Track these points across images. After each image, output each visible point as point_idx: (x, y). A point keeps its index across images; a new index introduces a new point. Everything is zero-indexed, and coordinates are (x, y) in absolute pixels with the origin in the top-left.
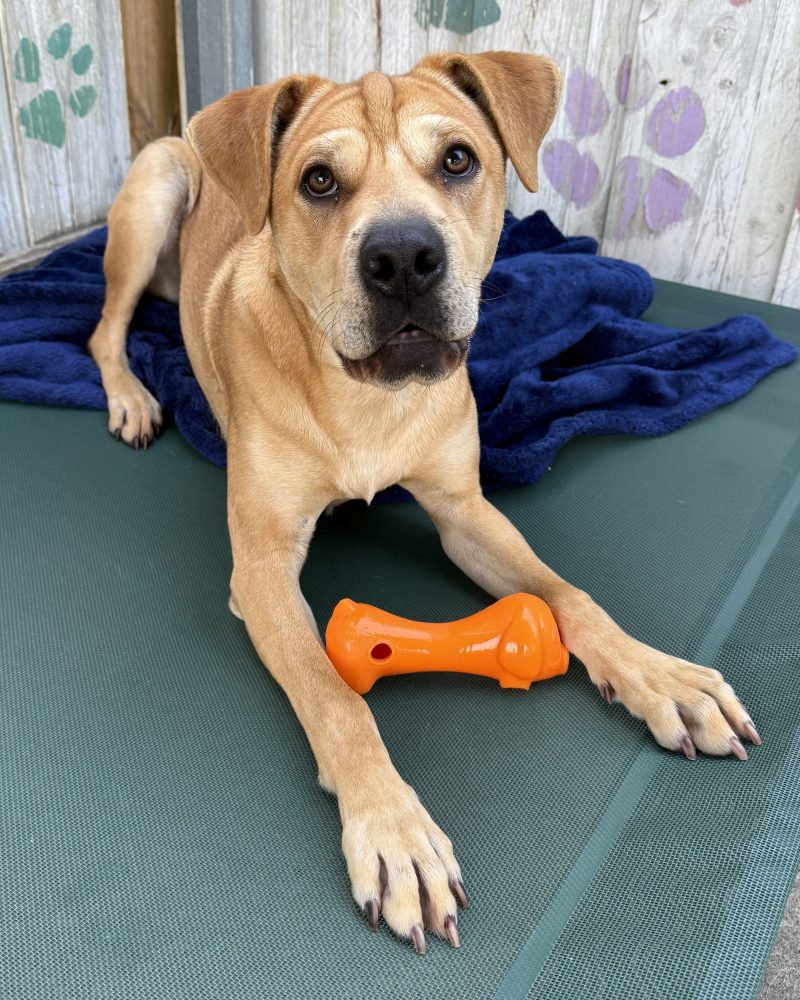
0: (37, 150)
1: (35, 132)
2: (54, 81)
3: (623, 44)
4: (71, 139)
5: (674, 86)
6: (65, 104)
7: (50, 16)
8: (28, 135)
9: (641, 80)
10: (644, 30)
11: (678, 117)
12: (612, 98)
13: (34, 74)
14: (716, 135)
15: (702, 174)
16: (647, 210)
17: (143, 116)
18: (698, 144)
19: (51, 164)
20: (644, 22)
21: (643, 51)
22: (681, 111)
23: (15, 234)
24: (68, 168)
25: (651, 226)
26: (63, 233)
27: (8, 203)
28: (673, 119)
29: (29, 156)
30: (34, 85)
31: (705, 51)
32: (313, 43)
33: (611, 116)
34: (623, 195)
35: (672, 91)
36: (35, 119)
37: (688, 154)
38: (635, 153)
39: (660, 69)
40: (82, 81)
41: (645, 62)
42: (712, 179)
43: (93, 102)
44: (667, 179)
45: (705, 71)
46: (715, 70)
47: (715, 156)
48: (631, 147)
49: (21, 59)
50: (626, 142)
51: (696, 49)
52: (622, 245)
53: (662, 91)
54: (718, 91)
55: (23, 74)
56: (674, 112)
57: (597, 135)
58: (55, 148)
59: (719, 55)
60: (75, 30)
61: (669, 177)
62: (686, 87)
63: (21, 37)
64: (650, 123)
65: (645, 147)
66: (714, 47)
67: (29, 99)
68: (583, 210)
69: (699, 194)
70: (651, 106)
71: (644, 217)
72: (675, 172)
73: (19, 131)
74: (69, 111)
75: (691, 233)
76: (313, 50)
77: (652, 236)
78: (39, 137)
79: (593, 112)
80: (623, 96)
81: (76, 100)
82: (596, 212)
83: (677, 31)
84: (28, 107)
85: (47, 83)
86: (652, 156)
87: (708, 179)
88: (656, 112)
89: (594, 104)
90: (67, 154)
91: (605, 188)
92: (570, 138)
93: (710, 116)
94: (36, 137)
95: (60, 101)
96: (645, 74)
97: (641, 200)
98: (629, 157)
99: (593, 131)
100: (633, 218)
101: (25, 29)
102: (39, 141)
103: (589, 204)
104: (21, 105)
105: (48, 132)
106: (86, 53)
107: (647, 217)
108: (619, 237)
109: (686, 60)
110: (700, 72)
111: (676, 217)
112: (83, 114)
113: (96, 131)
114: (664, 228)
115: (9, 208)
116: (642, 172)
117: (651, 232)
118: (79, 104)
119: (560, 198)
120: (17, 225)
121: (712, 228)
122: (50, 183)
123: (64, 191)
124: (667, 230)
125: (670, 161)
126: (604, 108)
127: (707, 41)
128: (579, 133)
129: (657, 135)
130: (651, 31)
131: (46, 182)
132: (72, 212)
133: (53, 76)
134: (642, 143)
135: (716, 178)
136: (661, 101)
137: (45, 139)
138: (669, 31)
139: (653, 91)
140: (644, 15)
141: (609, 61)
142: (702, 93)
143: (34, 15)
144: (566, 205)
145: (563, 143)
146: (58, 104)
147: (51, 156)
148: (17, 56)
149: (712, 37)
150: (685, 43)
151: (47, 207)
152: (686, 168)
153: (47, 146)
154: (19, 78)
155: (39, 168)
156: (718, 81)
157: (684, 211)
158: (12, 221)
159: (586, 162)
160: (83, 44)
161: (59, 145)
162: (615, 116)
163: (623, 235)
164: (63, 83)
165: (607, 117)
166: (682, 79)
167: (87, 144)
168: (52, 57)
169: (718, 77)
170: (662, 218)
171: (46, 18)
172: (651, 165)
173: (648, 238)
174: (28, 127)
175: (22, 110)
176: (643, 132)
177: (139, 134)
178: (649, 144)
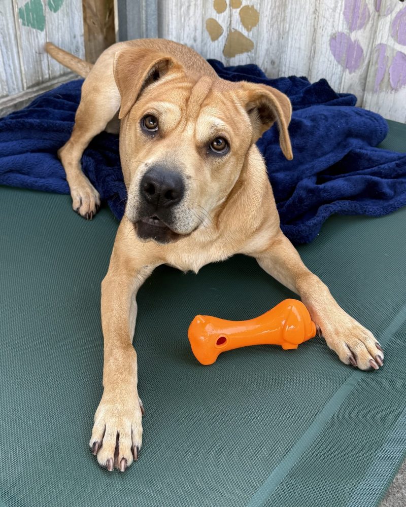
0: (29, 33)
1: (27, 22)
4: (48, 26)
6: (45, 5)
8: (24, 24)
12: (371, 8)
16: (391, 76)
17: (92, 10)
19: (36, 40)
23: (15, 83)
25: (392, 85)
26: (43, 82)
27: (11, 65)
29: (24, 37)
33: (371, 19)
34: (377, 66)
36: (28, 15)
38: (384, 42)
43: (62, 4)
44: (403, 58)
48: (382, 38)
50: (379, 35)
52: (376, 96)
53: (401, 6)
57: (362, 30)
58: (40, 31)
64: (393, 24)
65: (390, 38)
67: (24, 3)
68: (353, 74)
70: (394, 14)
71: (389, 80)
73: (18, 22)
74: (48, 9)
77: (393, 92)
78: (30, 25)
79: (360, 16)
80: (378, 7)
81: (51, 3)
82: (361, 76)
84: (24, 8)
86: (394, 44)
88: (397, 17)
89: (361, 11)
90: (46, 35)
91: (366, 61)
92: (346, 31)
94: (28, 26)
95: (43, 3)
97: (387, 69)
98: (380, 44)
99: (360, 28)
100: (382, 80)
102: (28, 28)
103: (357, 71)
104: (20, 7)
105: (35, 22)
107: (391, 80)
108: (374, 91)
112: (55, 11)
113: (63, 21)
114: (401, 87)
115: (12, 68)
116: (388, 53)
117: (392, 89)
118: (53, 5)
119: (340, 66)
120: (16, 78)
122: (36, 53)
123: (44, 57)
126: (367, 14)
128: (351, 29)
129: (397, 31)
131: (34, 51)
132: (49, 69)
134: (388, 37)
136: (400, 11)
137: (33, 26)
139: (395, 5)
144: (343, 71)
145: (342, 34)
146: (42, 5)
147: (37, 36)
151: (34, 67)
153: (34, 30)
155: (30, 43)
158: (13, 75)
159: (356, 45)
161: (42, 30)
162: (373, 19)
163: (376, 90)
165: (369, 20)
167: (58, 28)
170: (399, 81)
172: (393, 49)
173: (391, 93)
174: (23, 19)
175: (20, 10)
176: (389, 30)
177: (88, 21)
178: (392, 37)
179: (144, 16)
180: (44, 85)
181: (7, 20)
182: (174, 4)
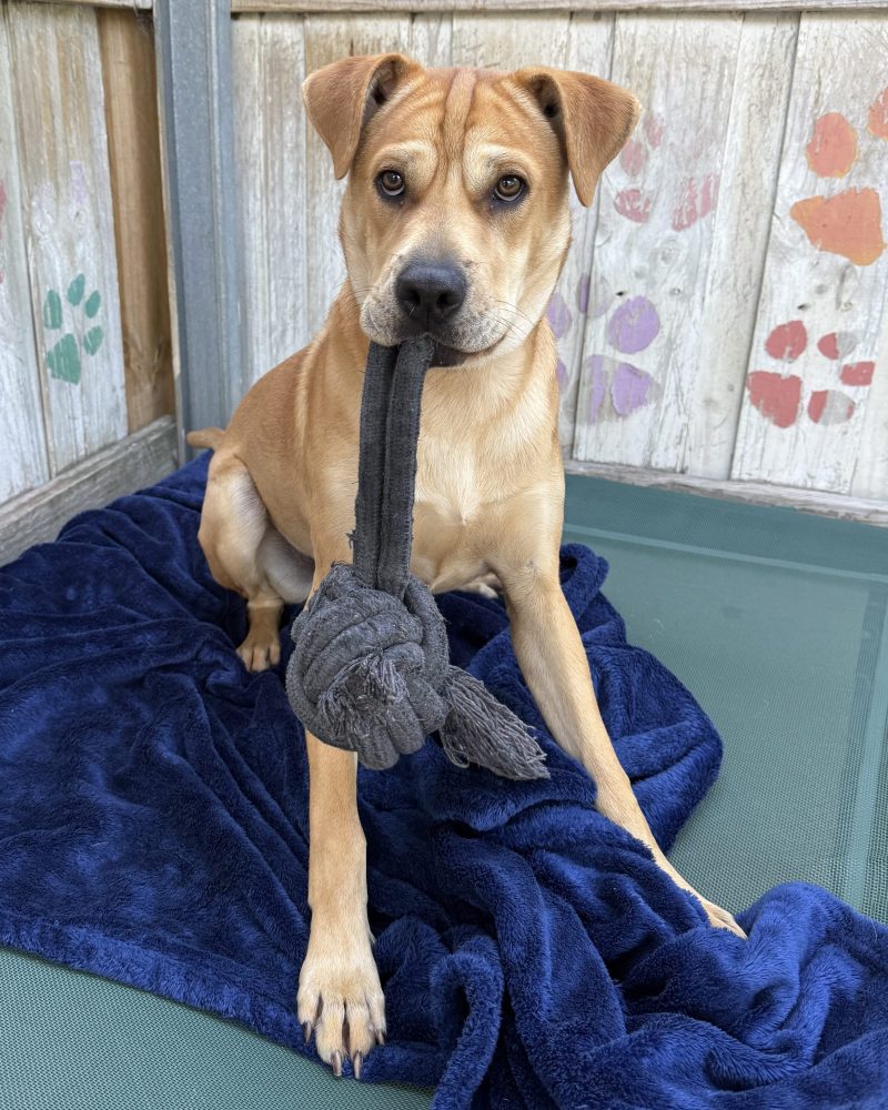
0: (60, 388)
1: (58, 374)
2: (72, 326)
3: (580, 265)
4: (85, 375)
5: (630, 296)
6: (80, 345)
7: (69, 270)
8: (53, 376)
9: (600, 292)
10: (600, 254)
11: (635, 320)
12: (573, 308)
13: (58, 321)
14: (670, 333)
15: (660, 365)
16: (614, 398)
17: (136, 349)
18: (655, 341)
19: (69, 398)
20: (599, 247)
21: (600, 269)
22: (637, 316)
23: (39, 468)
24: (82, 402)
25: (618, 410)
26: (79, 462)
27: (35, 439)
28: (631, 322)
29: (53, 396)
30: (58, 330)
31: (654, 267)
33: (573, 323)
34: (591, 387)
35: (629, 300)
36: (58, 361)
37: (646, 351)
38: (599, 352)
39: (616, 284)
40: (93, 323)
41: (603, 279)
42: (670, 368)
43: (100, 342)
44: (630, 371)
45: (656, 283)
46: (665, 281)
47: (671, 350)
48: (595, 347)
49: (49, 309)
50: (589, 344)
51: (647, 265)
52: (593, 428)
53: (619, 301)
54: (669, 298)
55: (50, 322)
56: (631, 316)
57: (562, 339)
58: (72, 385)
59: (666, 270)
60: (87, 279)
61: (632, 370)
62: (640, 297)
63: (48, 289)
64: (611, 327)
65: (607, 346)
66: (662, 264)
67: (54, 345)
69: (660, 381)
70: (610, 314)
71: (612, 403)
72: (637, 365)
73: (45, 374)
74: (84, 351)
75: (655, 414)
77: (620, 419)
78: (61, 376)
79: (557, 320)
80: (585, 306)
81: (88, 340)
82: (566, 401)
83: (629, 252)
84: (53, 351)
85: (68, 328)
86: (614, 354)
87: (666, 370)
88: (614, 317)
89: (557, 314)
90: (82, 390)
91: (572, 382)
93: (663, 319)
94: (59, 378)
95: (77, 342)
96: (604, 288)
97: (607, 389)
98: (594, 356)
99: (558, 336)
100: (601, 405)
101: (51, 283)
102: (60, 381)
104: (48, 349)
105: (68, 371)
106: (96, 297)
107: (615, 404)
108: (590, 421)
109: (639, 275)
110: (652, 283)
111: (640, 402)
112: (93, 353)
113: (103, 367)
114: (631, 411)
115: (36, 444)
116: (607, 367)
117: (619, 415)
118: (91, 344)
120: (41, 459)
121: (673, 409)
122: (69, 418)
123: (79, 423)
124: (634, 413)
125: (631, 356)
126: (567, 317)
127: (655, 259)
129: (618, 337)
130: (606, 254)
131: (66, 417)
132: (85, 440)
133: (72, 321)
134: (605, 344)
135: (673, 368)
136: (620, 308)
137: (66, 379)
138: (621, 253)
139: (611, 301)
140: (599, 241)
141: (569, 280)
142: (654, 300)
143: (58, 269)
146: (76, 345)
147: (71, 394)
148: (45, 307)
149: (660, 256)
150: (636, 261)
151: (67, 440)
152: (646, 361)
153: (67, 384)
154: (47, 326)
155: (61, 405)
156: (668, 290)
157: (647, 396)
158: (38, 456)
160: (93, 290)
161: (76, 382)
162: (577, 323)
163: (594, 419)
164: (79, 327)
165: (570, 325)
166: (637, 289)
167: (96, 379)
168: (70, 305)
169: (667, 287)
170: (628, 403)
171: (66, 272)
172: (614, 361)
173: (617, 421)
174: (53, 370)
175: (49, 354)
176: (605, 335)
177: (133, 366)
178: (611, 343)
179: (225, 350)
180: (82, 467)
181: (28, 371)
182: (260, 330)
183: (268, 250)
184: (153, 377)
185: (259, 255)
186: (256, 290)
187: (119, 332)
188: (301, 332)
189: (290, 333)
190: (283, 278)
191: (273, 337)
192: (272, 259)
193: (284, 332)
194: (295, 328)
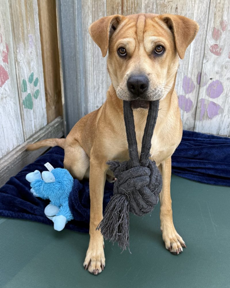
0: (27, 111)
2: (30, 90)
3: (198, 69)
4: (35, 106)
5: (214, 80)
6: (33, 96)
7: (29, 71)
8: (25, 108)
9: (204, 78)
10: (205, 66)
11: (215, 88)
12: (195, 83)
13: (26, 89)
14: (227, 92)
15: (223, 102)
16: (208, 112)
18: (222, 94)
19: (30, 114)
20: (205, 63)
21: (205, 71)
22: (216, 86)
23: (21, 138)
24: (34, 115)
25: (209, 117)
26: (33, 135)
28: (214, 88)
29: (25, 114)
30: (26, 92)
31: (222, 71)
32: (101, 70)
33: (195, 88)
34: (201, 109)
35: (214, 81)
36: (26, 102)
37: (219, 98)
38: (203, 98)
39: (210, 75)
40: (37, 88)
41: (205, 74)
42: (226, 104)
43: (39, 94)
44: (213, 104)
45: (222, 75)
46: (226, 75)
47: (227, 97)
48: (202, 96)
49: (23, 86)
50: (200, 95)
51: (220, 70)
52: (201, 122)
53: (210, 81)
54: (227, 81)
55: (23, 90)
56: (214, 87)
57: (191, 93)
58: (31, 110)
59: (226, 71)
60: (34, 74)
61: (214, 104)
62: (217, 80)
63: (23, 79)
64: (207, 89)
65: (206, 96)
66: (225, 70)
67: (25, 97)
68: (188, 113)
69: (223, 107)
70: (208, 85)
72: (216, 102)
73: (22, 107)
74: (34, 98)
75: (221, 118)
76: (101, 72)
77: (210, 119)
78: (27, 107)
79: (190, 87)
80: (199, 83)
81: (35, 94)
82: (192, 113)
83: (214, 66)
84: (25, 99)
85: (29, 91)
86: (208, 98)
87: (225, 104)
88: (209, 87)
89: (190, 85)
90: (34, 111)
91: (195, 107)
92: (184, 94)
93: (224, 87)
94: (27, 108)
95: (32, 96)
96: (206, 77)
97: (206, 110)
98: (202, 99)
99: (190, 92)
100: (204, 115)
101: (23, 77)
102: (27, 109)
103: (190, 112)
104: (23, 99)
105: (29, 106)
106: (37, 80)
107: (208, 114)
108: (200, 120)
109: (217, 73)
110: (221, 76)
111: (216, 114)
112: (37, 98)
113: (39, 102)
114: (213, 117)
115: (20, 130)
116: (206, 103)
117: (209, 118)
118: (36, 95)
119: (182, 110)
120: (22, 135)
121: (227, 116)
122: (30, 121)
123: (33, 122)
124: (214, 118)
125: (214, 99)
126: (193, 86)
127: (223, 68)
128: (186, 93)
129: (210, 93)
130: (207, 66)
131: (29, 120)
132: (35, 128)
133: (30, 89)
134: (205, 95)
135: (227, 103)
136: (210, 84)
137: (29, 108)
138: (212, 66)
139: (208, 81)
140: (204, 61)
141: (194, 73)
142: (222, 81)
143: (25, 72)
144: (184, 112)
145: (182, 96)
146: (31, 97)
147: (30, 112)
148: (22, 85)
149: (224, 67)
150: (216, 69)
151: (29, 128)
152: (218, 101)
153: (29, 110)
154: (22, 91)
155: (28, 117)
156: (226, 78)
157: (219, 112)
159: (189, 100)
160: (36, 77)
162: (197, 88)
163: (201, 119)
164: (32, 90)
166: (216, 78)
167: (38, 107)
168: (29, 83)
169: (226, 77)
170: (212, 114)
171: (28, 72)
172: (208, 101)
173: (209, 120)
174: (25, 106)
175: (23, 101)
176: (206, 92)
178: (207, 95)
180: (34, 137)
181: (17, 107)
182: (91, 88)
183: (93, 61)
184: (55, 104)
185: (90, 63)
186: (89, 75)
187: (44, 90)
188: (105, 88)
189: (101, 89)
190: (99, 70)
191: (95, 90)
192: (95, 64)
193: (99, 89)
194: (102, 87)
